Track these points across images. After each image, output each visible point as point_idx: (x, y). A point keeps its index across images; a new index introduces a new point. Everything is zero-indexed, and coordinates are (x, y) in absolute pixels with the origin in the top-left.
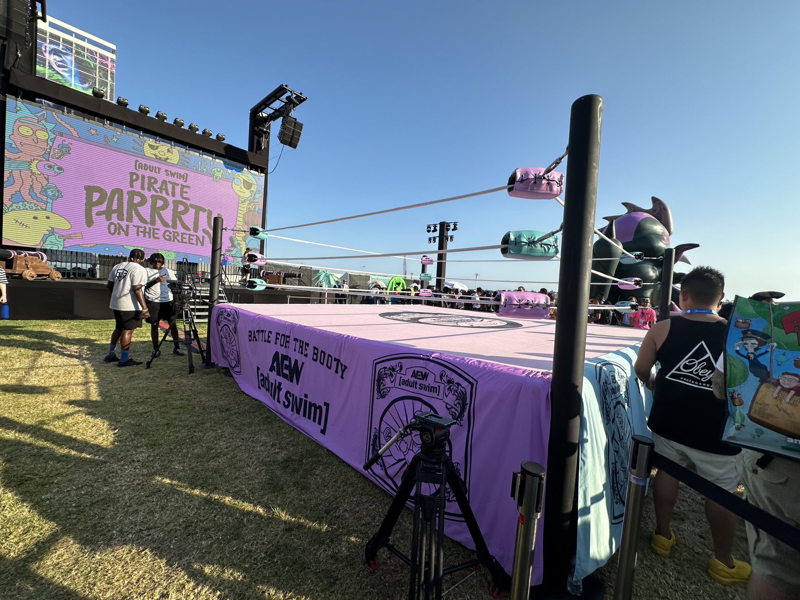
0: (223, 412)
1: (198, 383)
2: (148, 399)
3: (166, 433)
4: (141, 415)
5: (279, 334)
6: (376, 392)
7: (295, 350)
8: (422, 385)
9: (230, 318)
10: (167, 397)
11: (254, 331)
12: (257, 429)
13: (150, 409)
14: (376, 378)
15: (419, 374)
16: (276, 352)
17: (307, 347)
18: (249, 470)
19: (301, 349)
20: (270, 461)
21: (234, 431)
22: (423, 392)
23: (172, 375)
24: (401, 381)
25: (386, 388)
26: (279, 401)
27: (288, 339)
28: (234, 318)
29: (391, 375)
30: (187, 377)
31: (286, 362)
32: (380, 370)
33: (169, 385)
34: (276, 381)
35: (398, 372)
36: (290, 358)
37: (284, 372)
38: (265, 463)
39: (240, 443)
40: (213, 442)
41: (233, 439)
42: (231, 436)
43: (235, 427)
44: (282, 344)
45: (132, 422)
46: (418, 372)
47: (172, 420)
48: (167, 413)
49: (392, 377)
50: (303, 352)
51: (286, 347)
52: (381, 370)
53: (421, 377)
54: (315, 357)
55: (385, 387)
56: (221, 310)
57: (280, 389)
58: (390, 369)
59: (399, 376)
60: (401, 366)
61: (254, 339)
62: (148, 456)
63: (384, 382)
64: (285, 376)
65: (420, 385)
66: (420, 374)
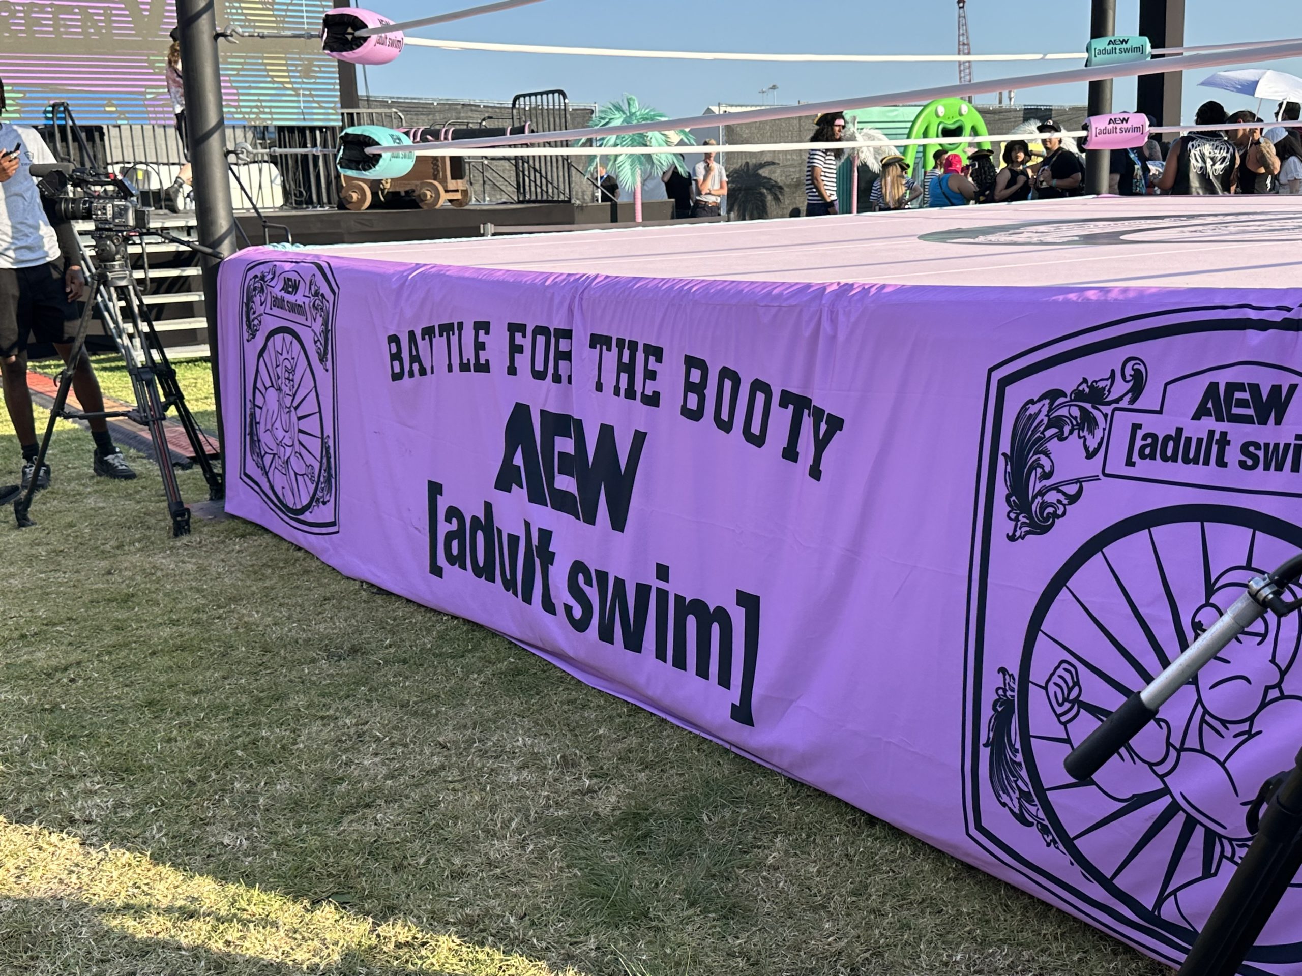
0: (340, 658)
1: (215, 566)
2: (55, 624)
3: (155, 732)
4: (49, 675)
5: (522, 328)
6: (1001, 507)
7: (599, 387)
8: (1257, 446)
9: (298, 298)
10: (118, 615)
11: (412, 334)
12: (488, 713)
13: (74, 657)
14: (1005, 446)
15: (1238, 395)
16: (518, 405)
17: (652, 364)
18: (498, 848)
19: (624, 377)
20: (572, 818)
21: (402, 720)
22: (1259, 478)
23: (113, 543)
24: (1139, 443)
25: (1056, 488)
26: (549, 606)
27: (564, 345)
28: (317, 294)
29: (1088, 421)
30: (171, 548)
31: (565, 445)
32: (1024, 408)
33: (116, 577)
34: (527, 525)
35: (1124, 404)
36: (579, 424)
37: (556, 486)
38: (551, 827)
39: (435, 758)
40: (335, 757)
41: (406, 746)
42: (396, 735)
43: (402, 706)
44: (539, 367)
45: (25, 699)
46: (1232, 387)
47: (164, 691)
48: (137, 667)
49: (1091, 432)
50: (638, 388)
51: (557, 379)
52: (1033, 409)
53: (1250, 412)
54: (693, 401)
55: (1047, 483)
56: (257, 271)
57: (548, 558)
58: (1079, 395)
59: (1123, 422)
60: (1138, 374)
61: (416, 367)
62: (115, 807)
63: (1044, 460)
64: (562, 502)
65: (1244, 449)
66: (1246, 395)
